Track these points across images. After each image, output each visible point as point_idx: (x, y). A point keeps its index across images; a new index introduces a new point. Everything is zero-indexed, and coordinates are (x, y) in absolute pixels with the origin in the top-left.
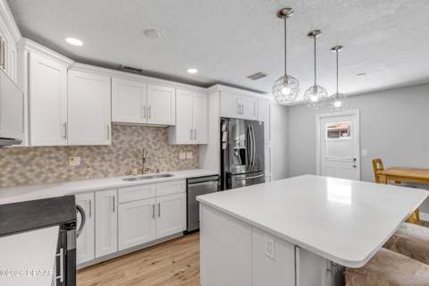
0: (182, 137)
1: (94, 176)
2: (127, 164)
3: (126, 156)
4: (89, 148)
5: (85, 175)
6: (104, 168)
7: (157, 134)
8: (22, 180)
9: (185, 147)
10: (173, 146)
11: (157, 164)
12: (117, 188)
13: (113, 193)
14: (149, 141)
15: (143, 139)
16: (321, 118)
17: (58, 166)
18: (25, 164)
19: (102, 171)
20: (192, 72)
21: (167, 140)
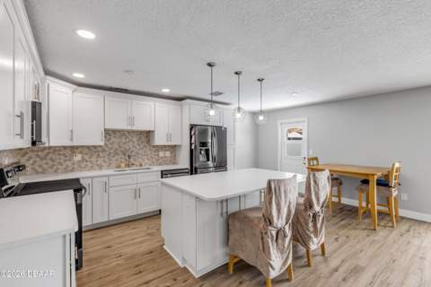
0: (159, 140)
1: (92, 168)
2: (117, 160)
3: (116, 154)
4: (88, 147)
5: (85, 167)
6: (99, 163)
7: (140, 138)
8: (40, 170)
9: (164, 148)
10: (154, 146)
11: (140, 160)
12: (108, 176)
13: (105, 179)
14: (134, 142)
15: (130, 141)
16: (281, 124)
17: (65, 161)
18: (42, 159)
19: (98, 165)
20: (166, 91)
21: (148, 142)
